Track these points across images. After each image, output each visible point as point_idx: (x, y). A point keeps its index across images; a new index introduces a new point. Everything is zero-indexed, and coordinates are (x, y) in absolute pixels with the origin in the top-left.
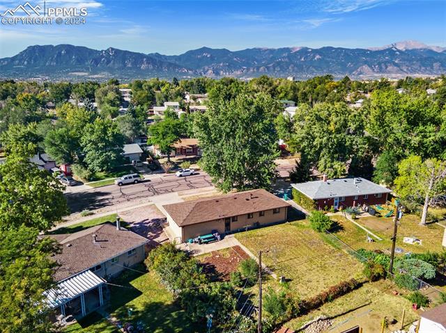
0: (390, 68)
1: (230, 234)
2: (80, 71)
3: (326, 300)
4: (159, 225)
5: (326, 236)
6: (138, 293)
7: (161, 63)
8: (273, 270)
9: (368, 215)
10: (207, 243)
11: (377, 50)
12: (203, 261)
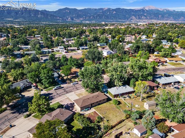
0: (142, 17)
1: (92, 107)
2: (9, 18)
3: (117, 125)
4: (72, 105)
5: (117, 106)
6: (73, 127)
7: (47, 15)
8: (104, 118)
9: (128, 98)
10: (87, 111)
11: (138, 9)
12: (87, 117)
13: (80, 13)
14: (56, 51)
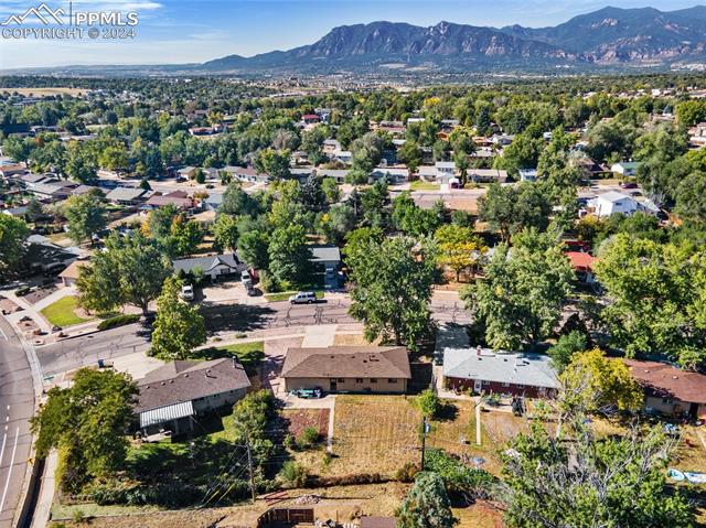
1: (334, 393)
2: (393, 62)
3: (340, 484)
6: (220, 428)
7: (521, 44)
8: (334, 443)
9: (508, 409)
12: (286, 416)
13: (668, 27)
14: (426, 177)
